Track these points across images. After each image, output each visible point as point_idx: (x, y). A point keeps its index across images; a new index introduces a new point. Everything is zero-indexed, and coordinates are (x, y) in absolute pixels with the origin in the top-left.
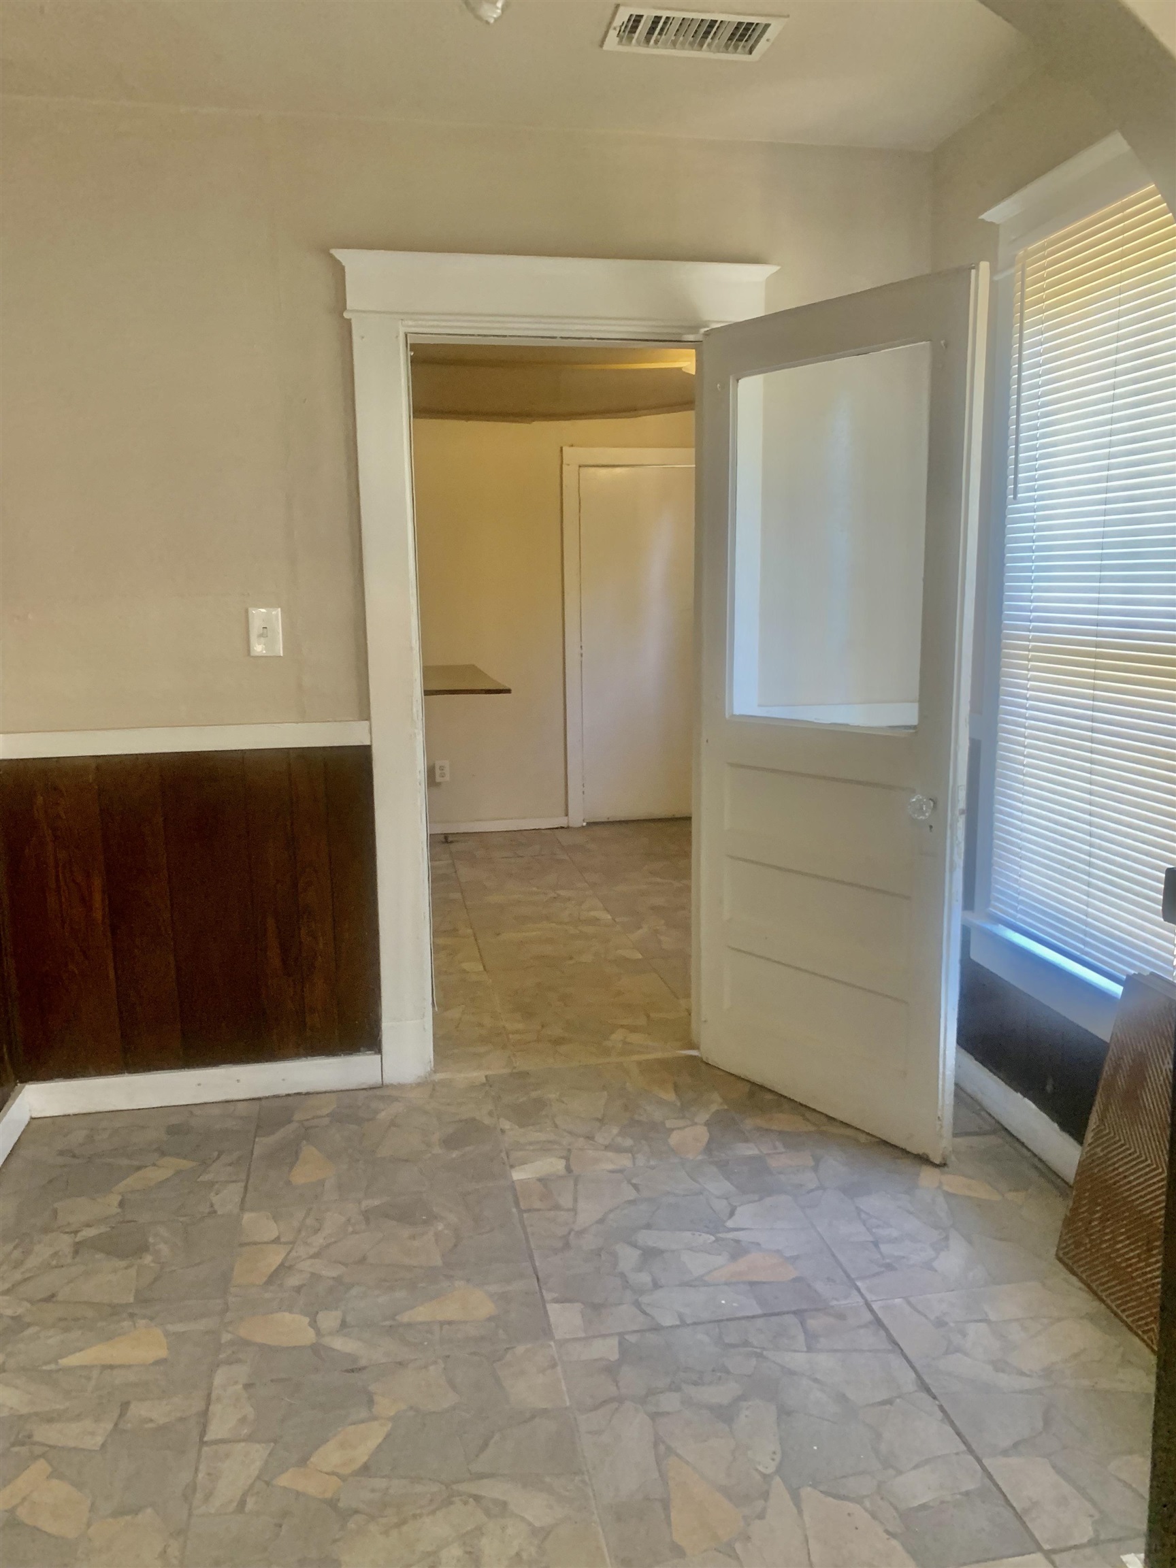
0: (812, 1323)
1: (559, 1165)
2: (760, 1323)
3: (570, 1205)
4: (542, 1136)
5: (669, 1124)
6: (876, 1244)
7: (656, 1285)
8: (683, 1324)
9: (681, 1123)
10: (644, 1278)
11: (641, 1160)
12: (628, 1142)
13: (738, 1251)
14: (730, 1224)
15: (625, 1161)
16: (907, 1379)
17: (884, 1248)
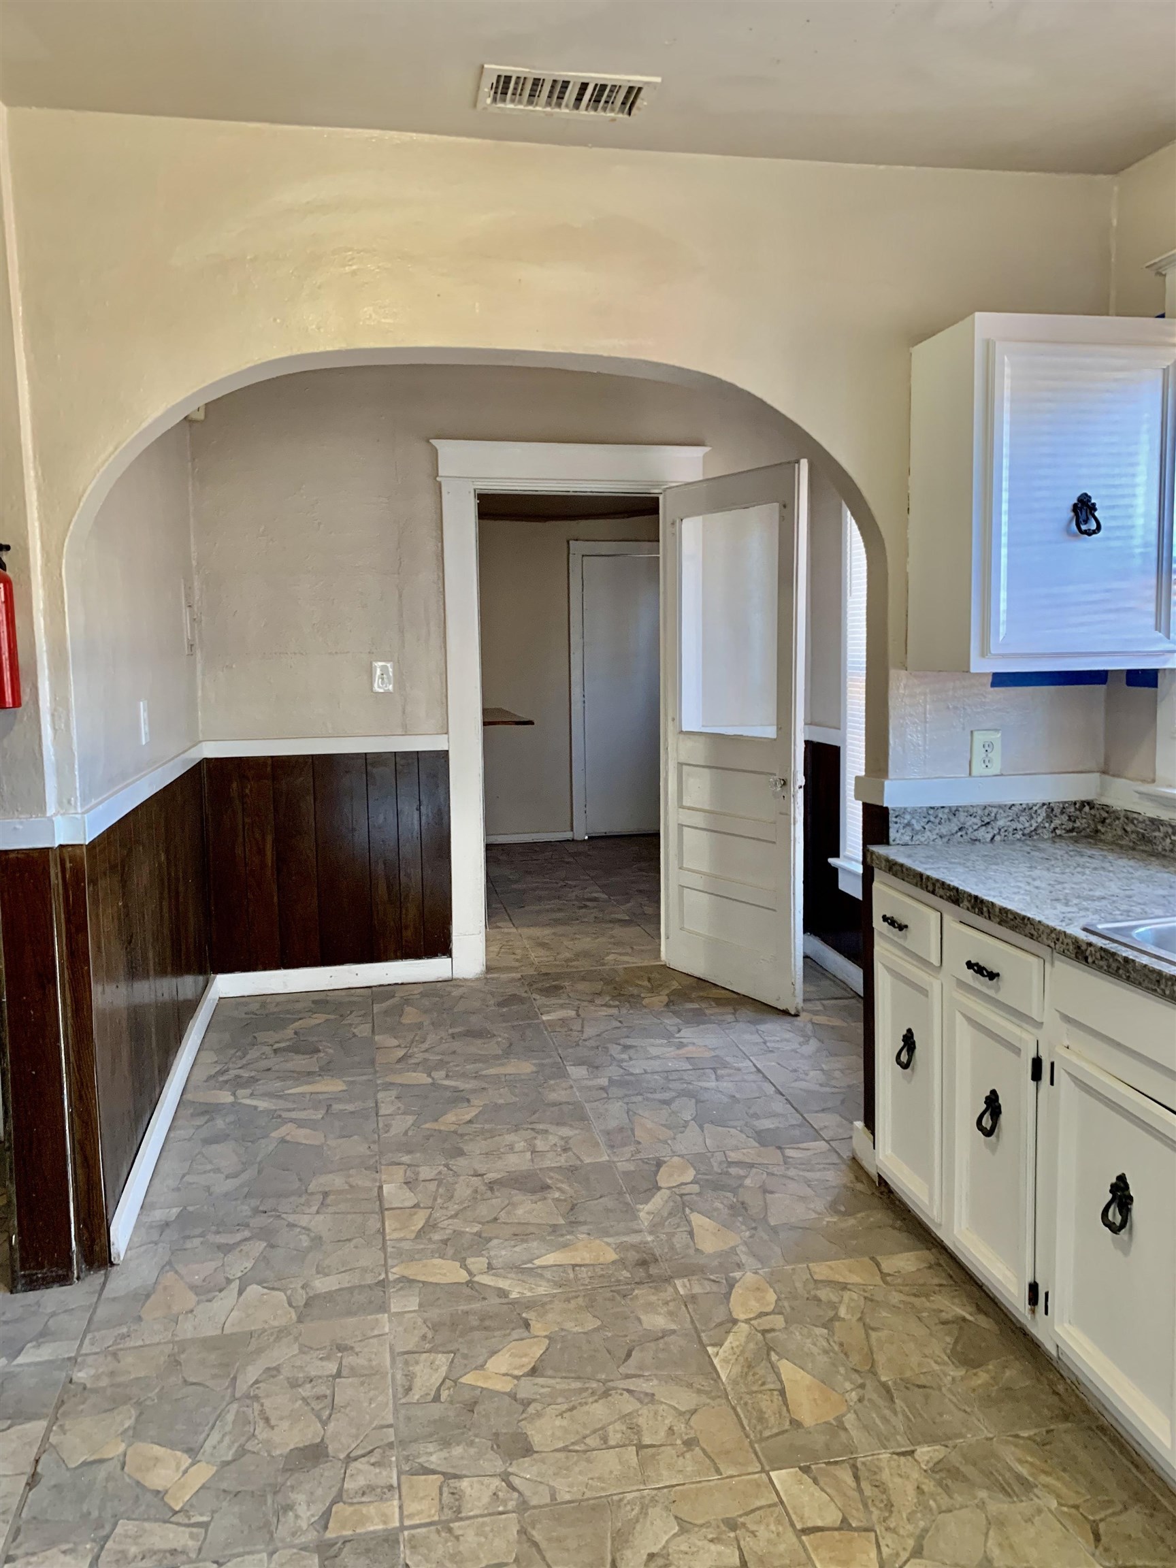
0: (719, 1072)
1: (573, 1013)
2: (690, 1072)
3: (579, 1029)
4: (561, 1001)
5: (642, 995)
6: (765, 1043)
7: (631, 1059)
8: (646, 1072)
9: (649, 995)
10: (624, 1056)
11: (624, 1011)
12: (617, 1003)
13: (681, 1045)
14: (677, 1035)
15: (614, 1011)
16: (771, 1090)
17: (768, 1044)
